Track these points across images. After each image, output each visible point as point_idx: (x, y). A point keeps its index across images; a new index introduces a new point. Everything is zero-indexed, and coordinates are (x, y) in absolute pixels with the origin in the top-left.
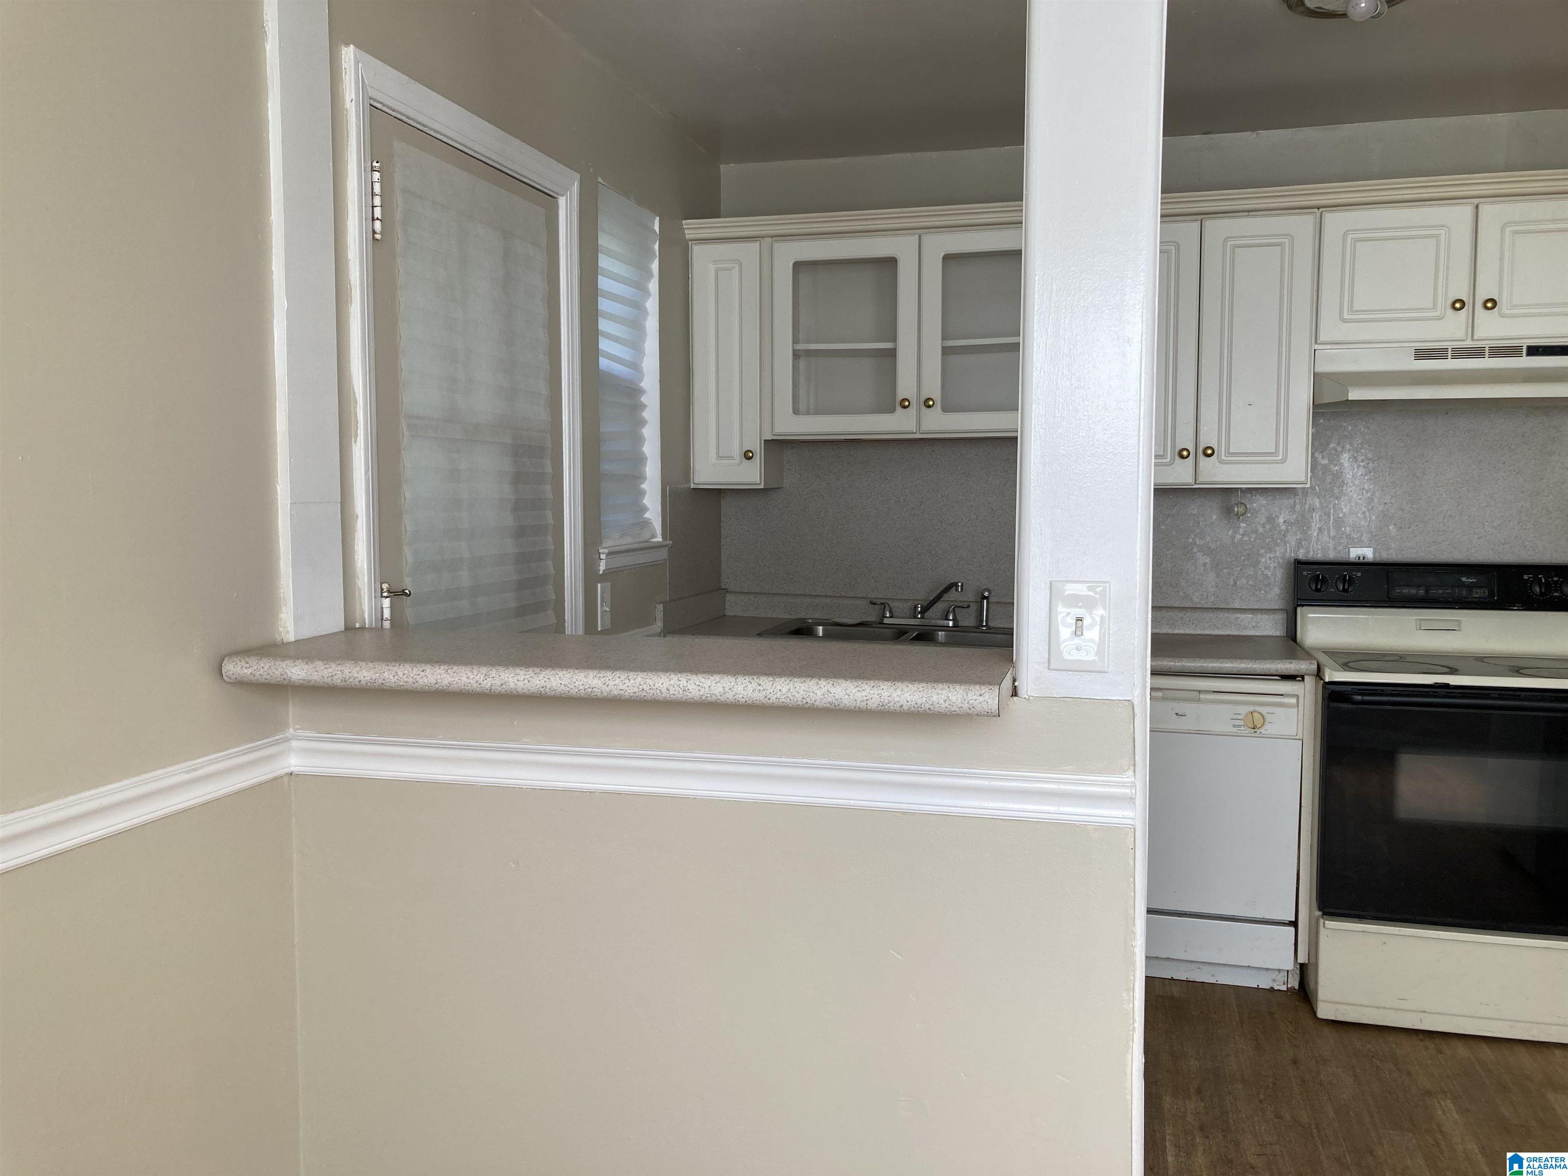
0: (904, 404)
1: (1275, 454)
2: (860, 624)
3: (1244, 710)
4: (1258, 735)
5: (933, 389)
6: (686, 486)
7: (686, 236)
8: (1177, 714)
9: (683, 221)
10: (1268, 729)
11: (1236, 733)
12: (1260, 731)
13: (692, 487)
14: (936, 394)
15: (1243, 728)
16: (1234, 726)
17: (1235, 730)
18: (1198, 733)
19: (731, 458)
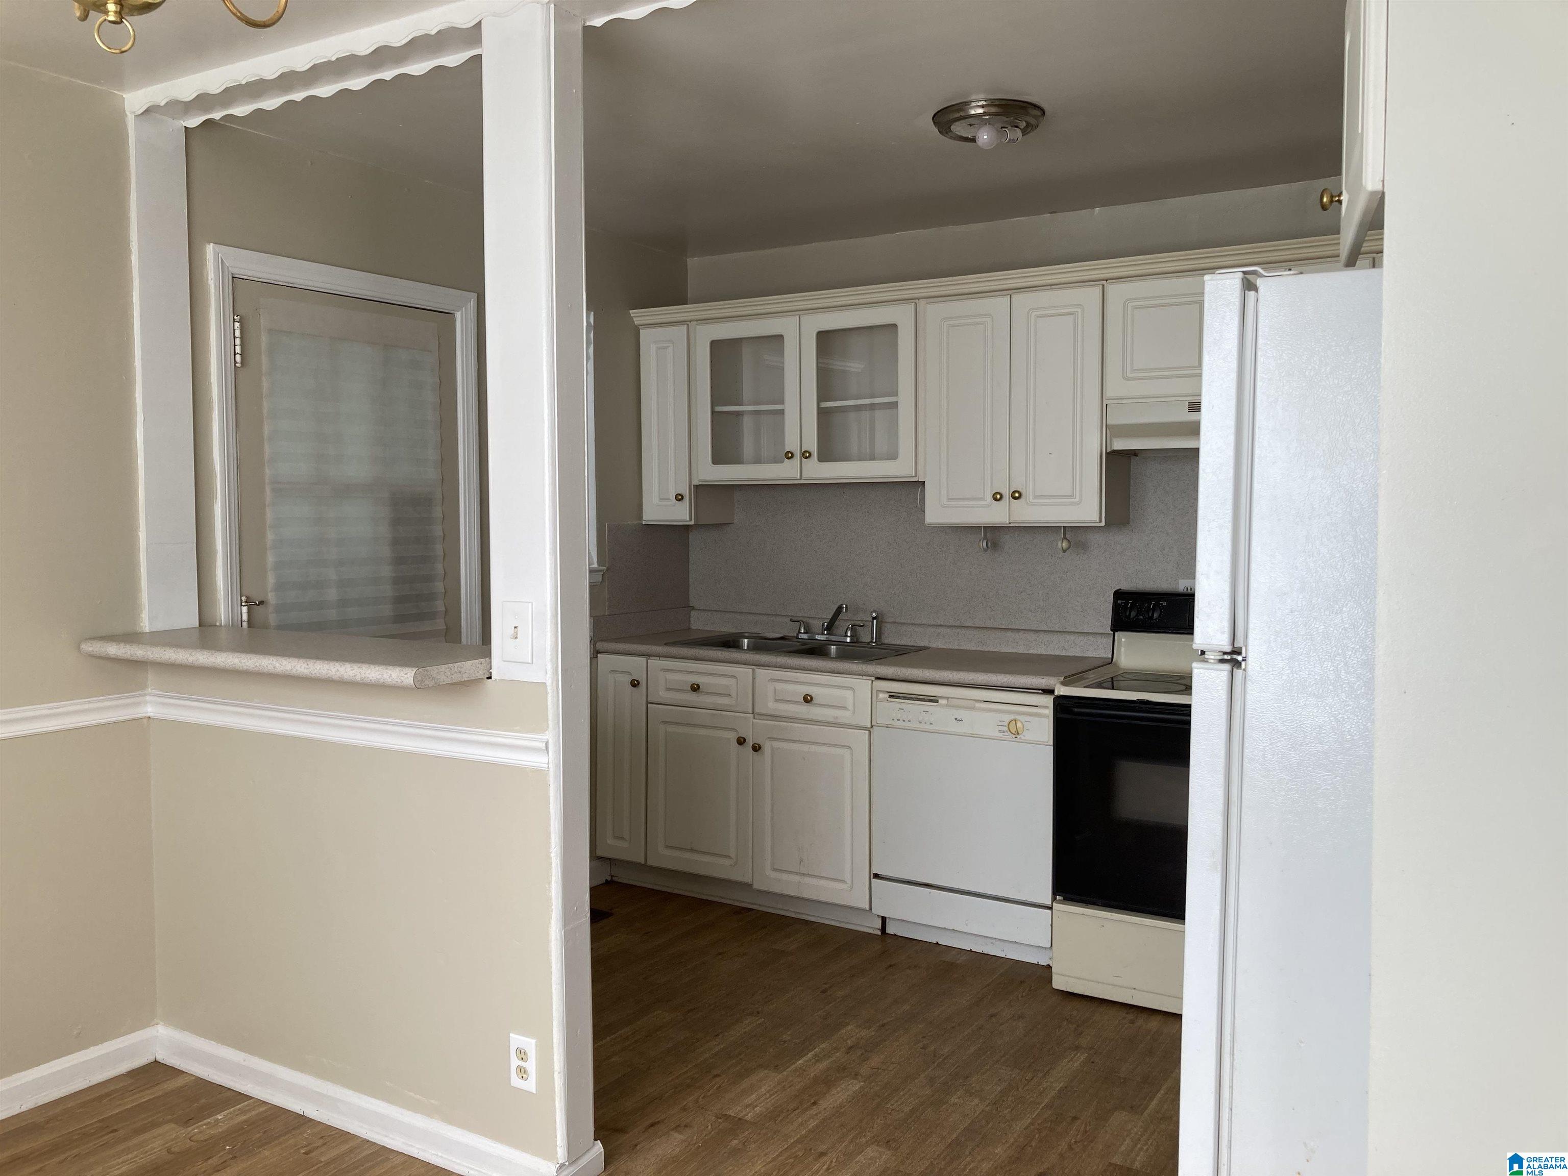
0: (790, 456)
1: (1072, 496)
2: (782, 638)
3: (1007, 718)
4: (1019, 741)
5: (812, 444)
6: (639, 522)
7: (635, 322)
8: (956, 719)
9: (631, 311)
10: (1027, 736)
11: (1001, 737)
12: (1021, 736)
13: (643, 523)
14: (814, 448)
15: (1007, 734)
16: (1000, 731)
17: (1001, 735)
18: (972, 736)
19: (668, 499)
